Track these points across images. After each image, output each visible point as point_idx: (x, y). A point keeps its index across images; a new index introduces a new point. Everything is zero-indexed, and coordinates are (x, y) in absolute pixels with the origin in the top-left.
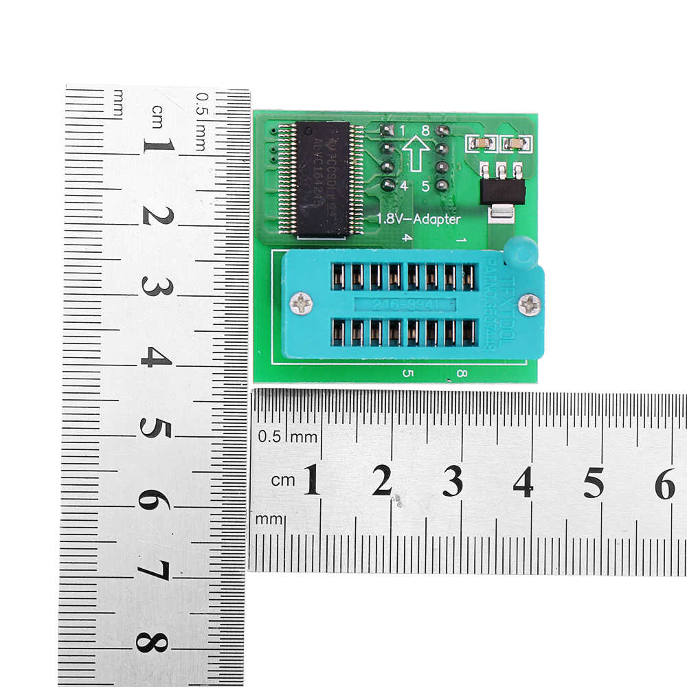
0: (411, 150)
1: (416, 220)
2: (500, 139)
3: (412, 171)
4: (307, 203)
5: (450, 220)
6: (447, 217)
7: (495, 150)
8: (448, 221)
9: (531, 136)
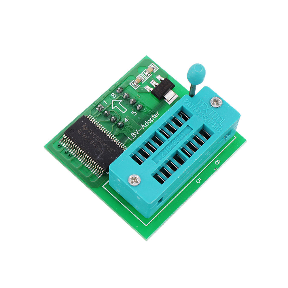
0: (116, 106)
1: (143, 127)
2: (143, 74)
3: (124, 113)
4: (98, 155)
5: (155, 116)
6: (153, 116)
7: (145, 79)
9: (152, 64)
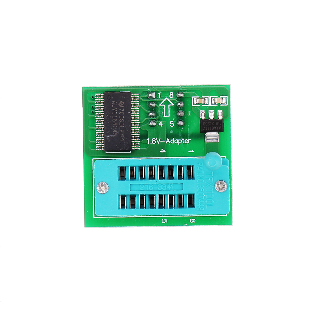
0: (164, 105)
1: (167, 141)
2: (211, 98)
3: (165, 116)
4: (109, 135)
6: (183, 140)
7: (208, 104)
8: (184, 142)
9: (227, 97)
